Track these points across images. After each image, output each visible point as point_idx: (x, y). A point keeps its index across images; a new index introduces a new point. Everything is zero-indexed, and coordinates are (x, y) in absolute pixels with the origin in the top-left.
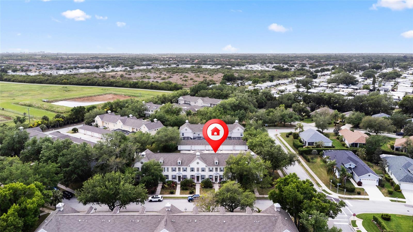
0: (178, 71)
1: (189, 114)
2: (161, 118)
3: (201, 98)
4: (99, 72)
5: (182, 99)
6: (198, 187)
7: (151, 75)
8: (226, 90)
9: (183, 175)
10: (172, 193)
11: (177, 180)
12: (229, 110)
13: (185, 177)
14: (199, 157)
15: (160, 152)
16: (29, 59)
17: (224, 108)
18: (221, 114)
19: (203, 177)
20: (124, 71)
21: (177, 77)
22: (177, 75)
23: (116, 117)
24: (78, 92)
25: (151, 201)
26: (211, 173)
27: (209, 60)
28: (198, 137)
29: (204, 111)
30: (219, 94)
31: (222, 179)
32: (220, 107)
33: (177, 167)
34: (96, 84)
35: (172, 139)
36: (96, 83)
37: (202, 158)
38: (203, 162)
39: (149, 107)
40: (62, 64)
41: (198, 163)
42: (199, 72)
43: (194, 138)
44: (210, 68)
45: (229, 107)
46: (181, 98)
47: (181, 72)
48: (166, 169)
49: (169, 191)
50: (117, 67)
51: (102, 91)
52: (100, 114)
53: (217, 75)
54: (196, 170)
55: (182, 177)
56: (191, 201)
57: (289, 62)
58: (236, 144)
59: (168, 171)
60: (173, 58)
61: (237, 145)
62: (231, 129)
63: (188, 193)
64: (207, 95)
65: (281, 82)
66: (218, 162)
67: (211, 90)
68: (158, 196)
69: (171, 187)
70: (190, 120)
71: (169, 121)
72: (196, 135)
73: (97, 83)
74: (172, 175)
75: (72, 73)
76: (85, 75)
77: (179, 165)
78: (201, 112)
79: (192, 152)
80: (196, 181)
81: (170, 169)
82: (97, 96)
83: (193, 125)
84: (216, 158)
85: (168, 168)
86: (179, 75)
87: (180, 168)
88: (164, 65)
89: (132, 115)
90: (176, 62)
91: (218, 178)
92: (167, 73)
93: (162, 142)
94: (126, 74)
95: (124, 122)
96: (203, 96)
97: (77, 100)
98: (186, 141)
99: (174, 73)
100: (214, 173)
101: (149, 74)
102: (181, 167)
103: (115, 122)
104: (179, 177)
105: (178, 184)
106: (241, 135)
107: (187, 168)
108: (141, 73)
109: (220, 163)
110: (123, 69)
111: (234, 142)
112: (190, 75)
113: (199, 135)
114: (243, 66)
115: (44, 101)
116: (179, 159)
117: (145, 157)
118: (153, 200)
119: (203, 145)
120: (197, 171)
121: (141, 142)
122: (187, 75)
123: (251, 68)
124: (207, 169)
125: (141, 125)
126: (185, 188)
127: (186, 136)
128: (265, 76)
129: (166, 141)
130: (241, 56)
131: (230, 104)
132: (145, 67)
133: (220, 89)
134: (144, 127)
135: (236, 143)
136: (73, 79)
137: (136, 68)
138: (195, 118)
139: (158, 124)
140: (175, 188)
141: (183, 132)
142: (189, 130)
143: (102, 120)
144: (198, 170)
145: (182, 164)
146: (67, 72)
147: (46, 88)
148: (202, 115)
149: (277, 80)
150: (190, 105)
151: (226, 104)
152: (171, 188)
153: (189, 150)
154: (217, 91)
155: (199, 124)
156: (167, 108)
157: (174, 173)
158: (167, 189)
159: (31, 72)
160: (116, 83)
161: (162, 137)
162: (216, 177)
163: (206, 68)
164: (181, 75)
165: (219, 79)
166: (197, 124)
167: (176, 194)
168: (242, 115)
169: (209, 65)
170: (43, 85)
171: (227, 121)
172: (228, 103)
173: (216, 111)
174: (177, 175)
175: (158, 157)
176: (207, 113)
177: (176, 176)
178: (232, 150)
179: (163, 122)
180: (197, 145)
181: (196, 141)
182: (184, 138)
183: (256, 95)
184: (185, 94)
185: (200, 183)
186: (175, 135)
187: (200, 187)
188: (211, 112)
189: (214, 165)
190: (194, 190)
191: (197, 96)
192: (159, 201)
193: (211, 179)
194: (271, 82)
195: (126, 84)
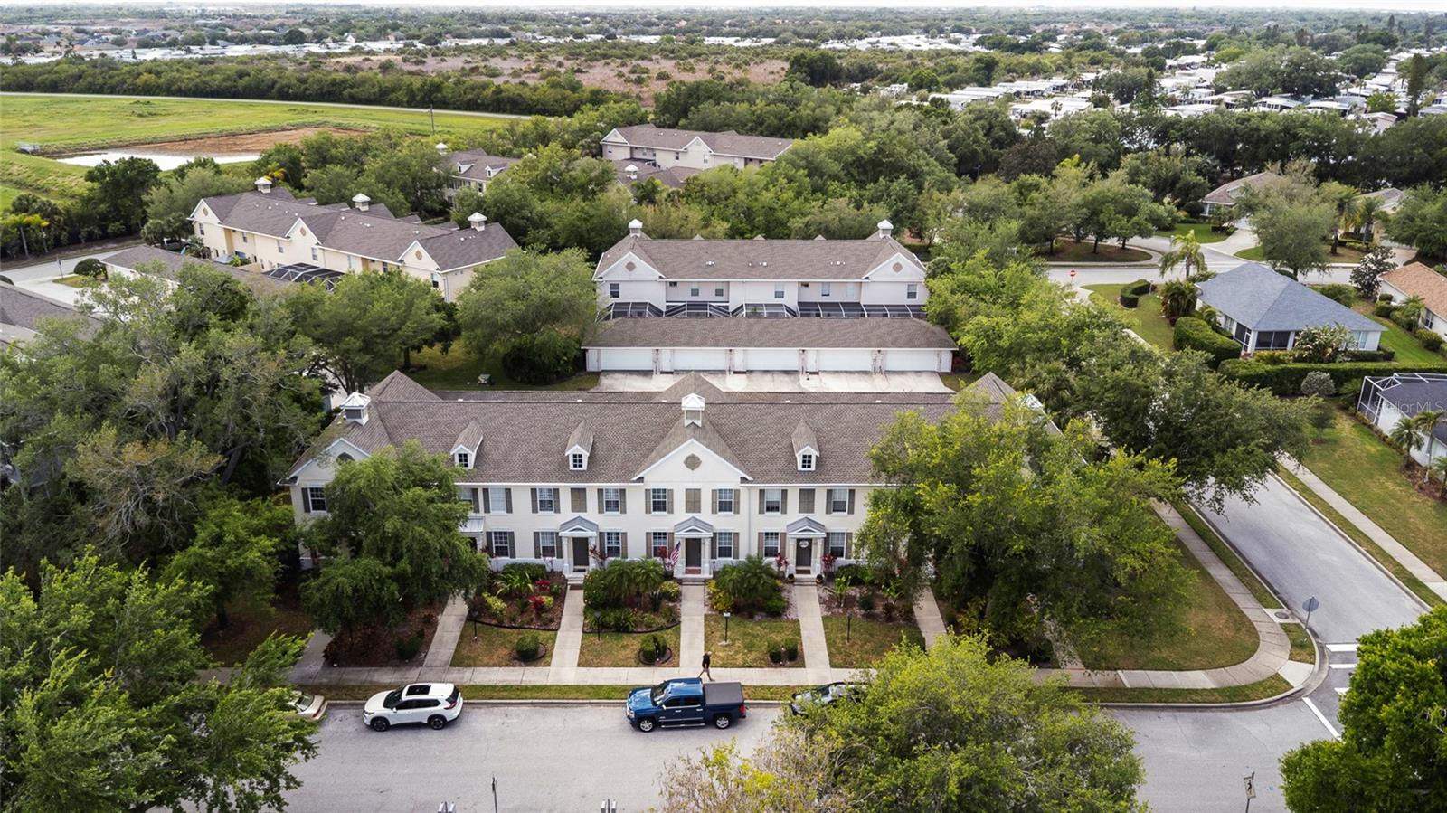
0: (609, 52)
1: (646, 195)
2: (507, 212)
3: (703, 133)
4: (300, 55)
5: (621, 139)
6: (693, 611)
7: (505, 65)
8: (811, 104)
9: (601, 534)
10: (530, 656)
11: (564, 564)
12: (834, 177)
13: (613, 544)
14: (699, 423)
15: (492, 384)
16: (58, 18)
17: (814, 170)
18: (798, 194)
19: (724, 544)
20: (401, 52)
21: (607, 70)
22: (608, 64)
23: (294, 206)
24: (190, 119)
25: (379, 724)
26: (775, 522)
27: (728, 22)
28: (692, 305)
29: (719, 184)
30: (780, 120)
31: (837, 553)
32: (792, 163)
33: (565, 488)
34: (274, 91)
35: (552, 312)
36: (273, 87)
37: (717, 428)
38: (722, 454)
39: (464, 168)
40: (166, 29)
41: (692, 462)
42: (691, 56)
43: (672, 311)
44: (736, 45)
45: (835, 167)
46: (615, 136)
47: (624, 54)
48: (497, 500)
49: (514, 636)
50: (375, 39)
51: (289, 115)
52: (219, 194)
53: (762, 66)
54: (679, 501)
55: (593, 543)
56: (646, 725)
57: (1033, 27)
58: (889, 338)
59: (509, 510)
60: (593, 16)
61: (895, 344)
62: (858, 261)
63: (628, 652)
64: (727, 125)
65: (1022, 85)
66: (815, 453)
67: (746, 105)
68: (425, 690)
69: (524, 608)
70: (650, 221)
71: (549, 226)
72: (683, 295)
73: (277, 86)
74: (536, 534)
75: (195, 57)
76: (241, 61)
77: (577, 476)
78: (703, 186)
79: (660, 384)
80: (679, 570)
81: (522, 500)
82: (260, 131)
83: (665, 241)
84: (801, 428)
85: (508, 491)
86: (613, 65)
87: (584, 490)
88: (558, 34)
89: (367, 199)
90: (606, 26)
91: (818, 552)
92: (568, 59)
93: (496, 330)
94: (405, 60)
95: (324, 233)
96: (708, 127)
97: (168, 146)
98: (630, 323)
99: (593, 59)
100: (788, 522)
101: (495, 63)
102: (591, 488)
103: (279, 230)
104: (580, 546)
105: (574, 587)
106: (912, 295)
107: (623, 491)
108: (464, 57)
109: (829, 462)
110: (400, 45)
111: (878, 332)
112: (658, 66)
113: (695, 293)
114: (860, 38)
115: (24, 151)
116: (577, 433)
117: (364, 420)
118: (395, 715)
119: (716, 345)
120: (688, 510)
121: (364, 329)
122: (644, 64)
123: (892, 44)
124: (749, 501)
125: (404, 244)
126: (611, 618)
127: (631, 301)
128: (955, 67)
129: (525, 324)
130: (844, 12)
131: (836, 154)
132: (485, 42)
133: (783, 101)
134: (419, 256)
135: (890, 333)
136: (183, 73)
137: (448, 42)
138: (678, 213)
139: (490, 240)
140: (548, 619)
141: (614, 278)
142: (645, 269)
143: (222, 221)
144: (693, 501)
145: (596, 465)
146: (178, 54)
147: (68, 105)
148: (711, 202)
149: (1007, 81)
150: (654, 165)
151: (820, 152)
152: (526, 619)
153: (646, 373)
154: (772, 107)
155: (698, 237)
156: (541, 167)
157: (548, 522)
158: (500, 625)
159: (41, 54)
160: (352, 87)
161: (497, 305)
162: (804, 545)
163: (719, 45)
164: (623, 65)
165: (773, 76)
166: (689, 237)
167: (555, 660)
168: (902, 199)
169: (728, 35)
170: (60, 98)
171: (834, 225)
172: (827, 147)
173: (773, 181)
174: (567, 534)
175: (449, 424)
176: (734, 191)
177: (559, 539)
178: (865, 373)
179: (519, 234)
180: (688, 344)
181: (683, 322)
182: (620, 310)
183: (945, 123)
184: (631, 121)
185: (705, 581)
186: (571, 291)
187: (706, 610)
188: (751, 185)
189: (796, 476)
190: (667, 636)
191: (685, 128)
192: (438, 723)
193: (770, 552)
194: (981, 85)
195: (394, 90)
